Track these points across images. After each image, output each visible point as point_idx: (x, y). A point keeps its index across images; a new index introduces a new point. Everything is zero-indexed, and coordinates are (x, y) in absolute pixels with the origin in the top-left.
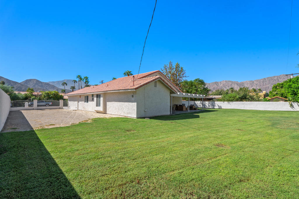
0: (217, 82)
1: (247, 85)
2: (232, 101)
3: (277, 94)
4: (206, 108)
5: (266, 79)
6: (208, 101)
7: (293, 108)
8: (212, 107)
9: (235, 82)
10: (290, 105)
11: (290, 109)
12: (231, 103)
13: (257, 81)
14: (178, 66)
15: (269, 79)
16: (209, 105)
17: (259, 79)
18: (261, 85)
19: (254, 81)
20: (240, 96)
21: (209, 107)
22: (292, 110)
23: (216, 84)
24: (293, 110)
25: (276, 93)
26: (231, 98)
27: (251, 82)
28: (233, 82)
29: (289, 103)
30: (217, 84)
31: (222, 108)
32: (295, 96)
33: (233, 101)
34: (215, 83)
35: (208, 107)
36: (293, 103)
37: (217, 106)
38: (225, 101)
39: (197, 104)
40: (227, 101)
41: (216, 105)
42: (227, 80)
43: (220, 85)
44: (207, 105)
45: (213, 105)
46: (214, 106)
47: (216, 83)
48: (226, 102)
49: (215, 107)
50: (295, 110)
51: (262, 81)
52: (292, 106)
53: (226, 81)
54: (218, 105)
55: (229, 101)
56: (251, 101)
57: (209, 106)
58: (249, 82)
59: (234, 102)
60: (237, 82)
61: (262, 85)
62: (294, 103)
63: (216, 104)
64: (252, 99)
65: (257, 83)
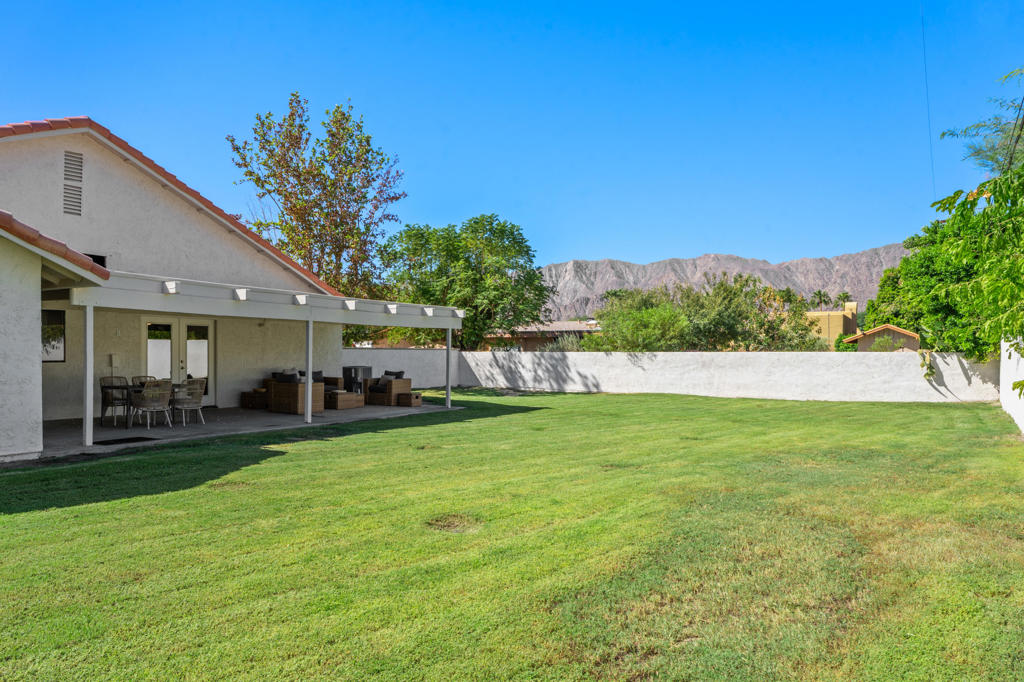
0: (678, 261)
1: (806, 276)
2: (648, 347)
3: (897, 314)
4: (525, 394)
5: (882, 254)
6: (533, 350)
7: (942, 389)
8: (555, 386)
9: (755, 261)
10: (925, 370)
11: (929, 394)
12: (645, 357)
13: (846, 261)
14: (340, 128)
15: (893, 250)
16: (540, 372)
17: (853, 252)
18: (859, 281)
19: (832, 261)
20: (702, 322)
21: (539, 387)
22: (936, 398)
23: (674, 270)
24: (941, 399)
25: (891, 308)
26: (644, 332)
27: (823, 266)
28: (747, 261)
29: (919, 360)
30: (678, 269)
31: (604, 388)
32: (945, 318)
33: (660, 349)
34: (669, 267)
35: (531, 385)
36: (939, 360)
37: (577, 378)
38: (615, 349)
39: (472, 365)
40: (624, 348)
41: (573, 374)
42: (725, 252)
43: (694, 273)
44: (528, 376)
45: (559, 375)
46: (565, 381)
47: (675, 265)
48: (620, 357)
49: (570, 387)
50: (951, 399)
51: (864, 259)
52: (934, 374)
53: (717, 258)
54: (582, 371)
55: (633, 346)
56: (768, 348)
57: (537, 379)
58: (811, 267)
59: (660, 355)
60: (765, 261)
61: (863, 278)
62: (944, 358)
63: (573, 370)
64: (775, 340)
65: (846, 269)
